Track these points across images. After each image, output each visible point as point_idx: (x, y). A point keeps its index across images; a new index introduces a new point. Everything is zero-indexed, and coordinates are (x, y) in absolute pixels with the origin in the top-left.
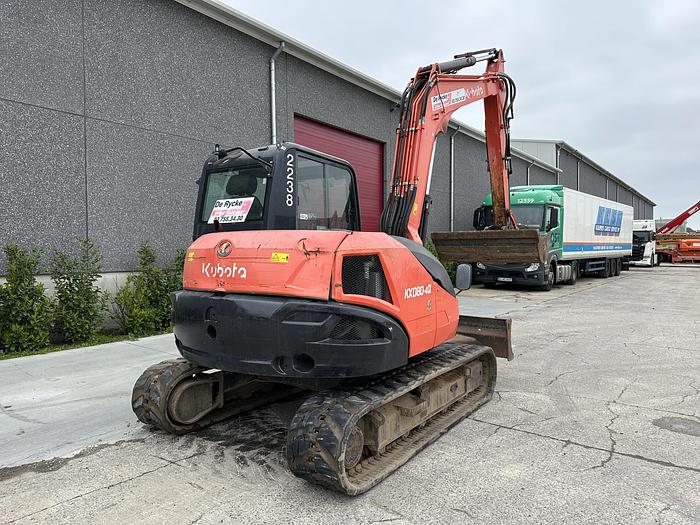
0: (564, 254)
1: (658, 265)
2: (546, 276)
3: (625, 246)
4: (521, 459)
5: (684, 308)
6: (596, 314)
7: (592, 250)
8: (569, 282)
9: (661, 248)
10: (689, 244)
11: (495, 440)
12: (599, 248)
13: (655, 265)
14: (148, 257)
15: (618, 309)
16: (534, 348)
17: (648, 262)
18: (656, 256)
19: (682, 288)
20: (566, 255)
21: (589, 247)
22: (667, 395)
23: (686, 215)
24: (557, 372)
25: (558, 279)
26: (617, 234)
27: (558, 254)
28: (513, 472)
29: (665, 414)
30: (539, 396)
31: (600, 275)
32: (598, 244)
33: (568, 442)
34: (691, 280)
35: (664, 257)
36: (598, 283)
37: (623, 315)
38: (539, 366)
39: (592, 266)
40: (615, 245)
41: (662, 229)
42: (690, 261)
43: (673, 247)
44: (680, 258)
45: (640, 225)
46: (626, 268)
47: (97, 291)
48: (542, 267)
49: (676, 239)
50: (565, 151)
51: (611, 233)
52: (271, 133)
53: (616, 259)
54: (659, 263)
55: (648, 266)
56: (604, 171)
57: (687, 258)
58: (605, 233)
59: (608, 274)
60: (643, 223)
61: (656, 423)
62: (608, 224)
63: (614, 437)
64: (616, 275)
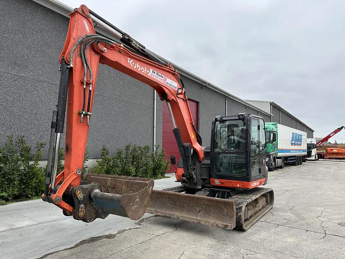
0: (279, 154)
1: (318, 160)
2: (272, 164)
3: (304, 151)
4: (292, 236)
5: (336, 180)
6: (298, 182)
7: (290, 152)
8: (281, 167)
9: (319, 152)
10: (332, 150)
11: (278, 229)
12: (293, 151)
13: (317, 160)
14: (104, 152)
15: (307, 180)
16: (278, 196)
17: (314, 158)
18: (317, 156)
19: (332, 171)
20: (280, 154)
21: (289, 151)
22: (340, 214)
23: (329, 137)
24: (292, 205)
25: (277, 166)
26: (300, 145)
27: (276, 154)
28: (290, 240)
29: (341, 221)
30: (288, 214)
31: (294, 164)
32: (293, 150)
33: (307, 230)
34: (335, 167)
35: (320, 156)
36: (293, 168)
37: (310, 182)
38: (283, 203)
39: (290, 160)
40: (300, 150)
41: (319, 143)
42: (332, 158)
43: (324, 151)
44: (328, 157)
45: (309, 141)
46: (304, 161)
47: (86, 167)
48: (270, 160)
49: (325, 148)
50: (274, 106)
51: (298, 145)
52: (154, 98)
53: (300, 157)
54: (318, 159)
55: (313, 160)
56: (291, 115)
57: (331, 157)
58: (295, 145)
59: (297, 164)
60: (310, 139)
61: (339, 224)
62: (296, 140)
63: (325, 229)
64: (301, 164)
